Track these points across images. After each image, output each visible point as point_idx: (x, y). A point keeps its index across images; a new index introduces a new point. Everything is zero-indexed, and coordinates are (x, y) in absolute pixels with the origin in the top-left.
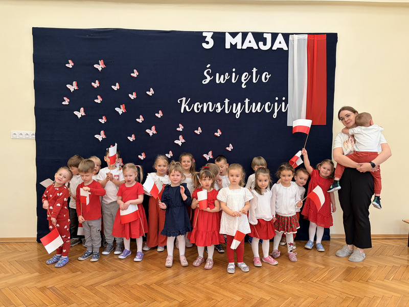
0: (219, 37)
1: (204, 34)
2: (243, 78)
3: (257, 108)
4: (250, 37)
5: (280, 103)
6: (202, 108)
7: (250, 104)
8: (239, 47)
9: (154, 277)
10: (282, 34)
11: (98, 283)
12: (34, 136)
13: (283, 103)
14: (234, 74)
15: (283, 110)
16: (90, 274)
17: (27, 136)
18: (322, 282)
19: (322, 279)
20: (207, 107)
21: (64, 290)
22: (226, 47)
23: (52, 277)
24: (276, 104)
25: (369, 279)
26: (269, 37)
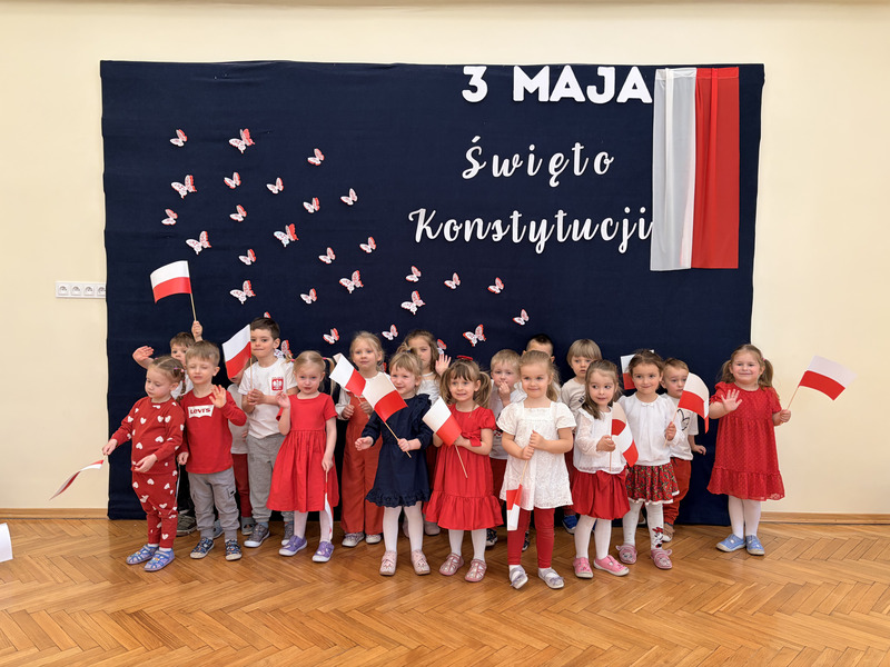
0: (499, 77)
1: (467, 71)
2: (552, 165)
3: (583, 231)
4: (568, 76)
5: (633, 219)
6: (462, 231)
7: (567, 222)
8: (543, 97)
9: (356, 596)
10: (639, 67)
11: (235, 605)
12: (104, 293)
13: (642, 221)
14: (532, 157)
15: (642, 236)
16: (219, 587)
17: (90, 293)
18: (729, 615)
19: (729, 607)
20: (474, 229)
21: (162, 618)
22: (516, 99)
23: (138, 592)
24: (626, 222)
25: (837, 609)
26: (609, 76)
